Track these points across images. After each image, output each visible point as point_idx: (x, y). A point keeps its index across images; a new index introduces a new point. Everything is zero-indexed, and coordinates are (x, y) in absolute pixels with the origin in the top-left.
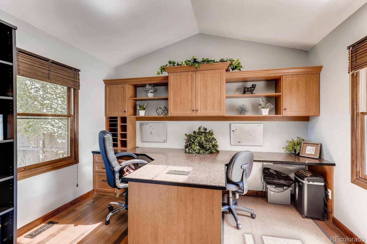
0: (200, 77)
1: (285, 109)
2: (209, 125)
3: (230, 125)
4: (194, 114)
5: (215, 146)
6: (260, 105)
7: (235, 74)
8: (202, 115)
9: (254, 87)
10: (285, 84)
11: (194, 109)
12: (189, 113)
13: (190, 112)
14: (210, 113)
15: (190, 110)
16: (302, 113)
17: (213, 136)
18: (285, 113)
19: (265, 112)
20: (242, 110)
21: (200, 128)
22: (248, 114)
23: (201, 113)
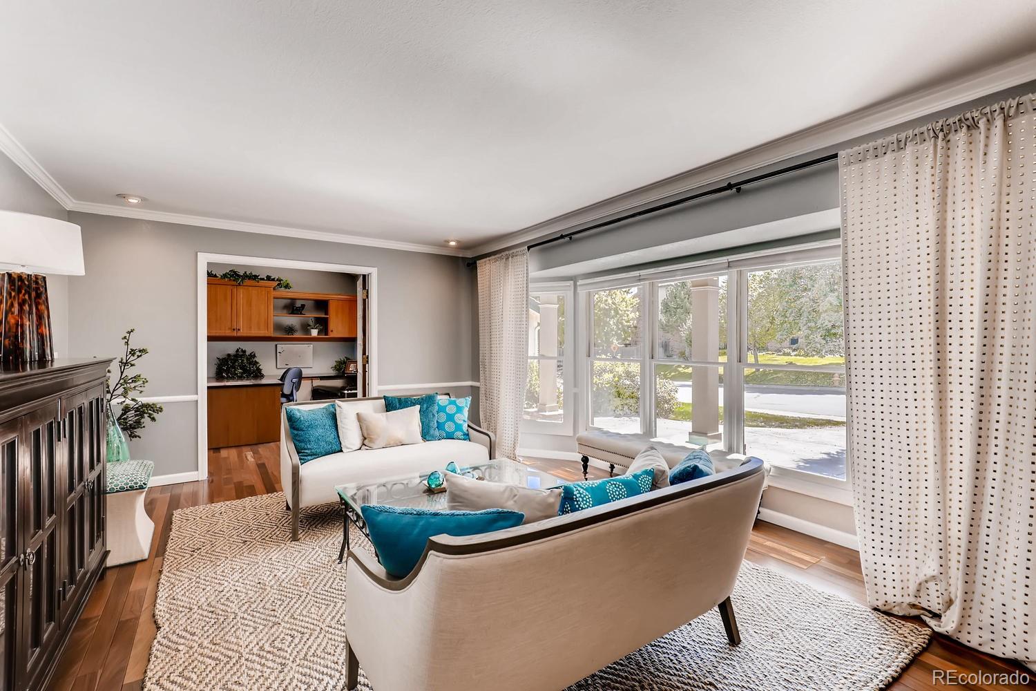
0: (243, 292)
1: (332, 331)
2: (248, 347)
3: (276, 346)
4: (235, 334)
5: (259, 370)
6: (310, 326)
7: (282, 292)
8: (245, 335)
9: (303, 306)
10: (332, 308)
11: (235, 327)
12: (228, 333)
13: (230, 331)
14: (254, 332)
15: (229, 329)
16: (346, 335)
17: (256, 359)
18: (331, 335)
19: (314, 333)
20: (290, 330)
21: (238, 350)
22: (297, 335)
23: (243, 333)
